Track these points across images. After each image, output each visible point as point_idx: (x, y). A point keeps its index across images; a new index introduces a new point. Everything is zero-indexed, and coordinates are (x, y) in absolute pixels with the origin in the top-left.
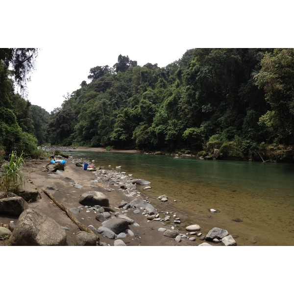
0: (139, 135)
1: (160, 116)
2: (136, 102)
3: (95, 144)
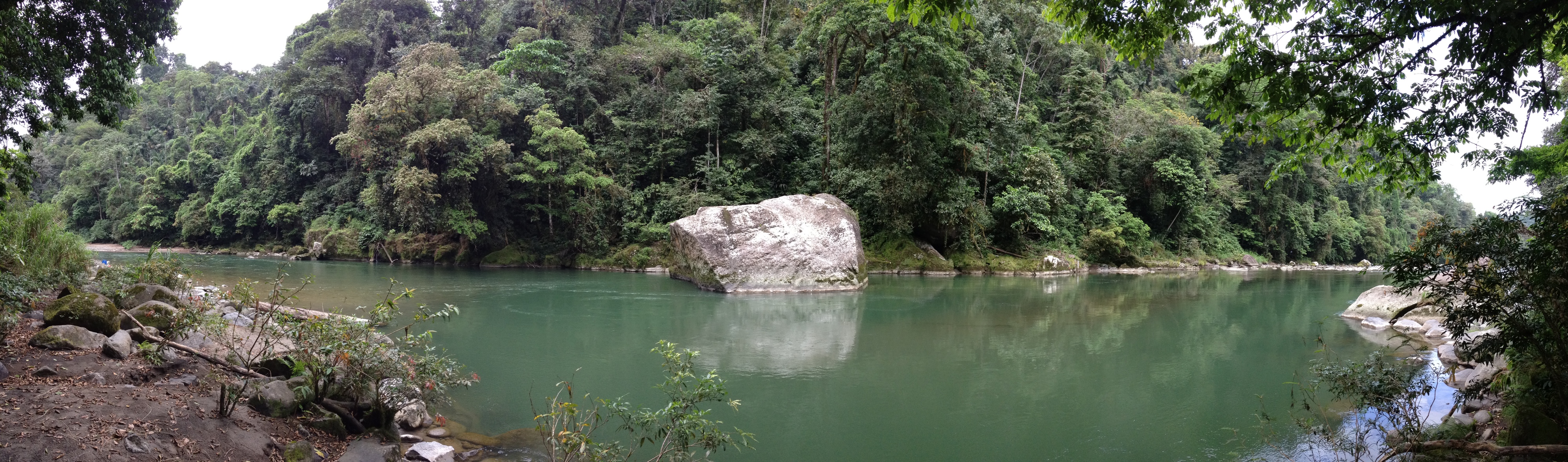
0: (188, 218)
1: (227, 181)
2: (184, 149)
3: (101, 237)
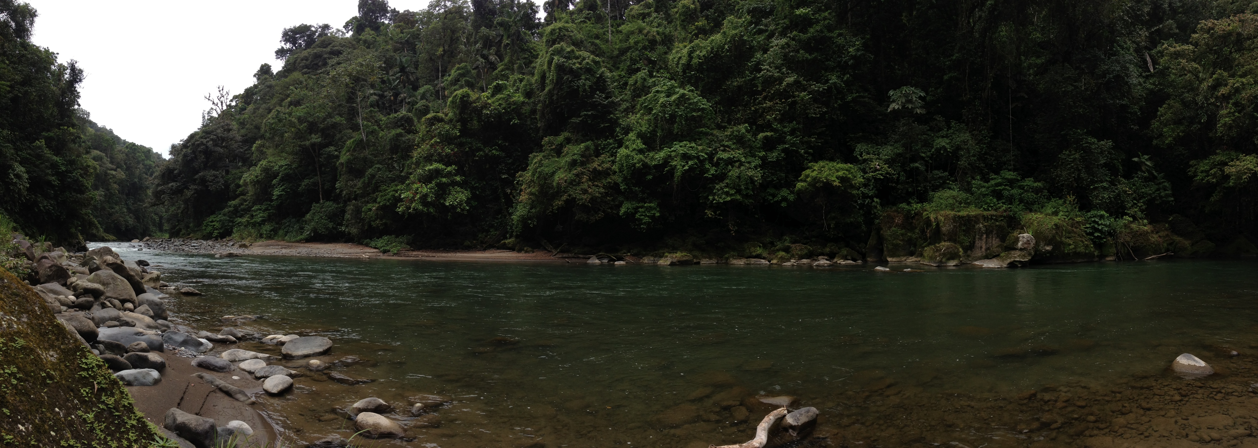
3: (322, 231)
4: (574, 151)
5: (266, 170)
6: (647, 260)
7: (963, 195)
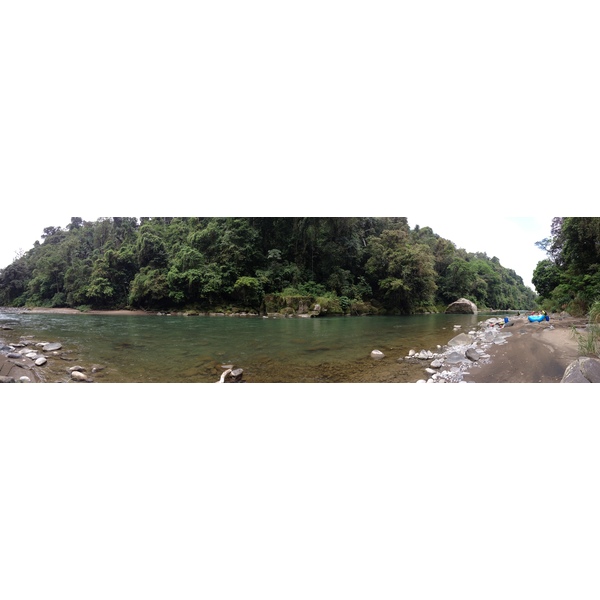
3: (58, 303)
4: (152, 273)
5: (38, 280)
6: (179, 314)
7: (295, 290)
